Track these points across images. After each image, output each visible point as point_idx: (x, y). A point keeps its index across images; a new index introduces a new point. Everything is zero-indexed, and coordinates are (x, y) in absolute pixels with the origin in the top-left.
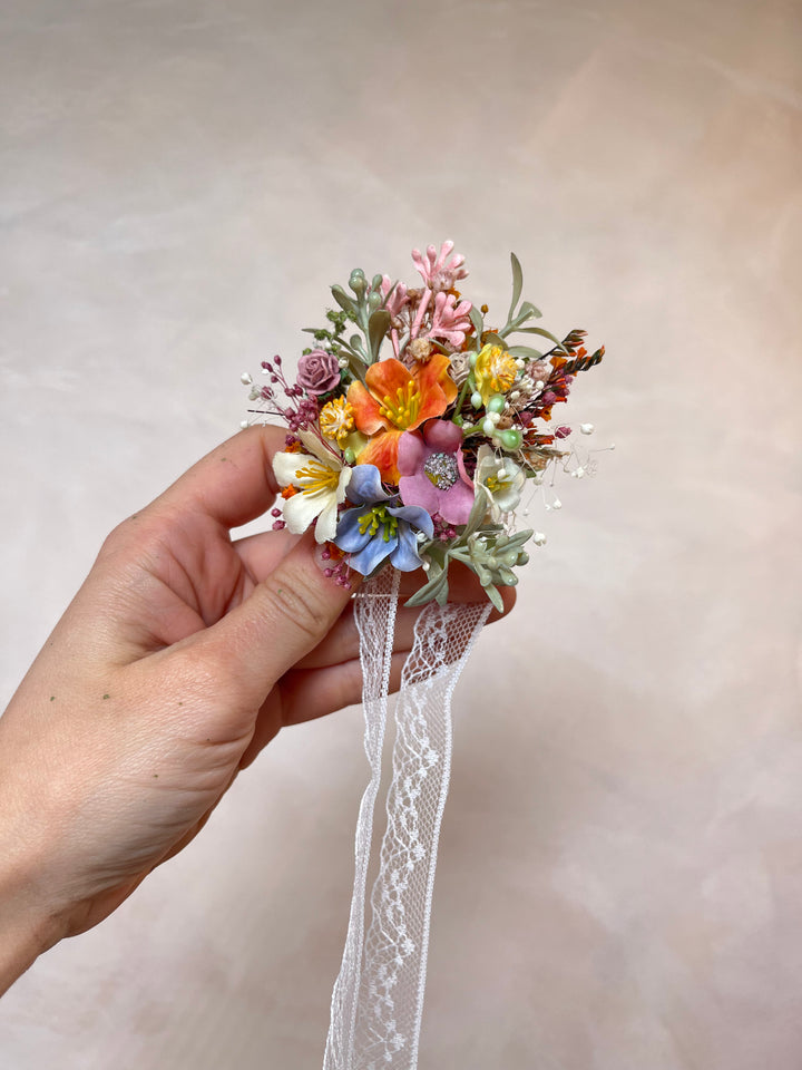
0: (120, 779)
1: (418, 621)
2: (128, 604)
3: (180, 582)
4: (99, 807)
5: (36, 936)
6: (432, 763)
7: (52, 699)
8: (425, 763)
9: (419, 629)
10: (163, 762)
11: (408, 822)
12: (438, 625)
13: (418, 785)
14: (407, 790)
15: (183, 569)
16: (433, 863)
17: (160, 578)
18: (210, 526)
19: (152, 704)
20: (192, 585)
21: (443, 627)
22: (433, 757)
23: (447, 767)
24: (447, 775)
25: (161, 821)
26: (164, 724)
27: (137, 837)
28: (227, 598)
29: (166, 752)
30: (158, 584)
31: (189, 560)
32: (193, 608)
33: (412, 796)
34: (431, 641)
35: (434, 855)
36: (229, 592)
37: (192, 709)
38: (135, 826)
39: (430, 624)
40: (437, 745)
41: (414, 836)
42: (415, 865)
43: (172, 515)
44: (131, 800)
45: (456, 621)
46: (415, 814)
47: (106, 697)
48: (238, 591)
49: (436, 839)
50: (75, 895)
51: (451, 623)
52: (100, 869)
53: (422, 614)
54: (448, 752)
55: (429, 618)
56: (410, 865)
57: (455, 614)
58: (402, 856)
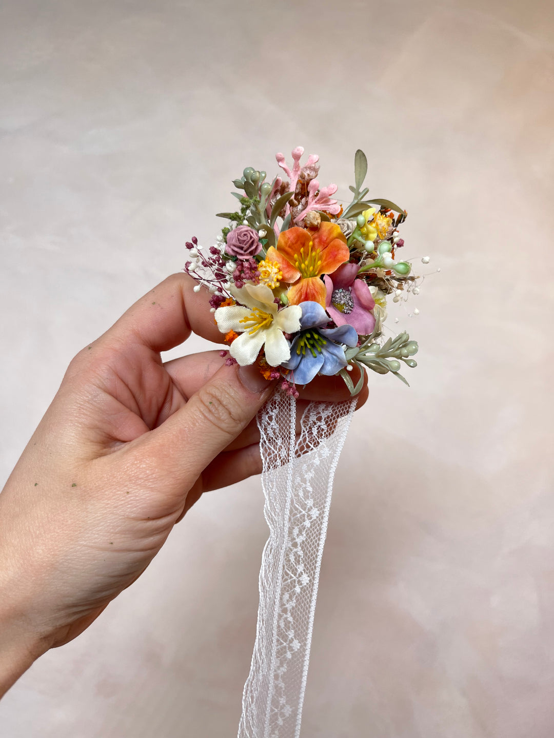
0: (84, 546)
1: (303, 416)
2: (88, 413)
3: (125, 395)
4: (71, 565)
5: (30, 652)
6: (314, 517)
7: (36, 485)
8: (309, 517)
9: (304, 422)
10: (116, 533)
11: (295, 559)
12: (319, 419)
13: (304, 533)
14: (295, 536)
15: (127, 386)
16: (316, 586)
17: (111, 394)
18: (146, 353)
19: (107, 493)
20: (134, 397)
21: (323, 420)
22: (315, 513)
23: (326, 519)
24: (325, 526)
25: (116, 573)
26: (116, 507)
27: (99, 585)
28: (160, 405)
29: (118, 526)
30: (109, 398)
31: (131, 379)
32: (135, 413)
33: (299, 540)
34: (315, 431)
35: (317, 581)
36: (161, 399)
37: (136, 496)
38: (97, 578)
39: (313, 418)
40: (320, 505)
41: (300, 568)
42: (301, 589)
43: (117, 346)
44: (94, 560)
45: (332, 415)
46: (301, 553)
47: (74, 485)
48: (168, 399)
49: (318, 570)
50: (58, 624)
51: (328, 417)
52: (74, 606)
53: (306, 411)
54: (327, 510)
55: (311, 414)
56: (298, 589)
57: (330, 410)
58: (291, 582)
